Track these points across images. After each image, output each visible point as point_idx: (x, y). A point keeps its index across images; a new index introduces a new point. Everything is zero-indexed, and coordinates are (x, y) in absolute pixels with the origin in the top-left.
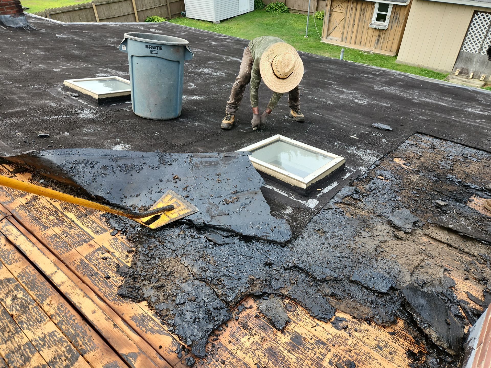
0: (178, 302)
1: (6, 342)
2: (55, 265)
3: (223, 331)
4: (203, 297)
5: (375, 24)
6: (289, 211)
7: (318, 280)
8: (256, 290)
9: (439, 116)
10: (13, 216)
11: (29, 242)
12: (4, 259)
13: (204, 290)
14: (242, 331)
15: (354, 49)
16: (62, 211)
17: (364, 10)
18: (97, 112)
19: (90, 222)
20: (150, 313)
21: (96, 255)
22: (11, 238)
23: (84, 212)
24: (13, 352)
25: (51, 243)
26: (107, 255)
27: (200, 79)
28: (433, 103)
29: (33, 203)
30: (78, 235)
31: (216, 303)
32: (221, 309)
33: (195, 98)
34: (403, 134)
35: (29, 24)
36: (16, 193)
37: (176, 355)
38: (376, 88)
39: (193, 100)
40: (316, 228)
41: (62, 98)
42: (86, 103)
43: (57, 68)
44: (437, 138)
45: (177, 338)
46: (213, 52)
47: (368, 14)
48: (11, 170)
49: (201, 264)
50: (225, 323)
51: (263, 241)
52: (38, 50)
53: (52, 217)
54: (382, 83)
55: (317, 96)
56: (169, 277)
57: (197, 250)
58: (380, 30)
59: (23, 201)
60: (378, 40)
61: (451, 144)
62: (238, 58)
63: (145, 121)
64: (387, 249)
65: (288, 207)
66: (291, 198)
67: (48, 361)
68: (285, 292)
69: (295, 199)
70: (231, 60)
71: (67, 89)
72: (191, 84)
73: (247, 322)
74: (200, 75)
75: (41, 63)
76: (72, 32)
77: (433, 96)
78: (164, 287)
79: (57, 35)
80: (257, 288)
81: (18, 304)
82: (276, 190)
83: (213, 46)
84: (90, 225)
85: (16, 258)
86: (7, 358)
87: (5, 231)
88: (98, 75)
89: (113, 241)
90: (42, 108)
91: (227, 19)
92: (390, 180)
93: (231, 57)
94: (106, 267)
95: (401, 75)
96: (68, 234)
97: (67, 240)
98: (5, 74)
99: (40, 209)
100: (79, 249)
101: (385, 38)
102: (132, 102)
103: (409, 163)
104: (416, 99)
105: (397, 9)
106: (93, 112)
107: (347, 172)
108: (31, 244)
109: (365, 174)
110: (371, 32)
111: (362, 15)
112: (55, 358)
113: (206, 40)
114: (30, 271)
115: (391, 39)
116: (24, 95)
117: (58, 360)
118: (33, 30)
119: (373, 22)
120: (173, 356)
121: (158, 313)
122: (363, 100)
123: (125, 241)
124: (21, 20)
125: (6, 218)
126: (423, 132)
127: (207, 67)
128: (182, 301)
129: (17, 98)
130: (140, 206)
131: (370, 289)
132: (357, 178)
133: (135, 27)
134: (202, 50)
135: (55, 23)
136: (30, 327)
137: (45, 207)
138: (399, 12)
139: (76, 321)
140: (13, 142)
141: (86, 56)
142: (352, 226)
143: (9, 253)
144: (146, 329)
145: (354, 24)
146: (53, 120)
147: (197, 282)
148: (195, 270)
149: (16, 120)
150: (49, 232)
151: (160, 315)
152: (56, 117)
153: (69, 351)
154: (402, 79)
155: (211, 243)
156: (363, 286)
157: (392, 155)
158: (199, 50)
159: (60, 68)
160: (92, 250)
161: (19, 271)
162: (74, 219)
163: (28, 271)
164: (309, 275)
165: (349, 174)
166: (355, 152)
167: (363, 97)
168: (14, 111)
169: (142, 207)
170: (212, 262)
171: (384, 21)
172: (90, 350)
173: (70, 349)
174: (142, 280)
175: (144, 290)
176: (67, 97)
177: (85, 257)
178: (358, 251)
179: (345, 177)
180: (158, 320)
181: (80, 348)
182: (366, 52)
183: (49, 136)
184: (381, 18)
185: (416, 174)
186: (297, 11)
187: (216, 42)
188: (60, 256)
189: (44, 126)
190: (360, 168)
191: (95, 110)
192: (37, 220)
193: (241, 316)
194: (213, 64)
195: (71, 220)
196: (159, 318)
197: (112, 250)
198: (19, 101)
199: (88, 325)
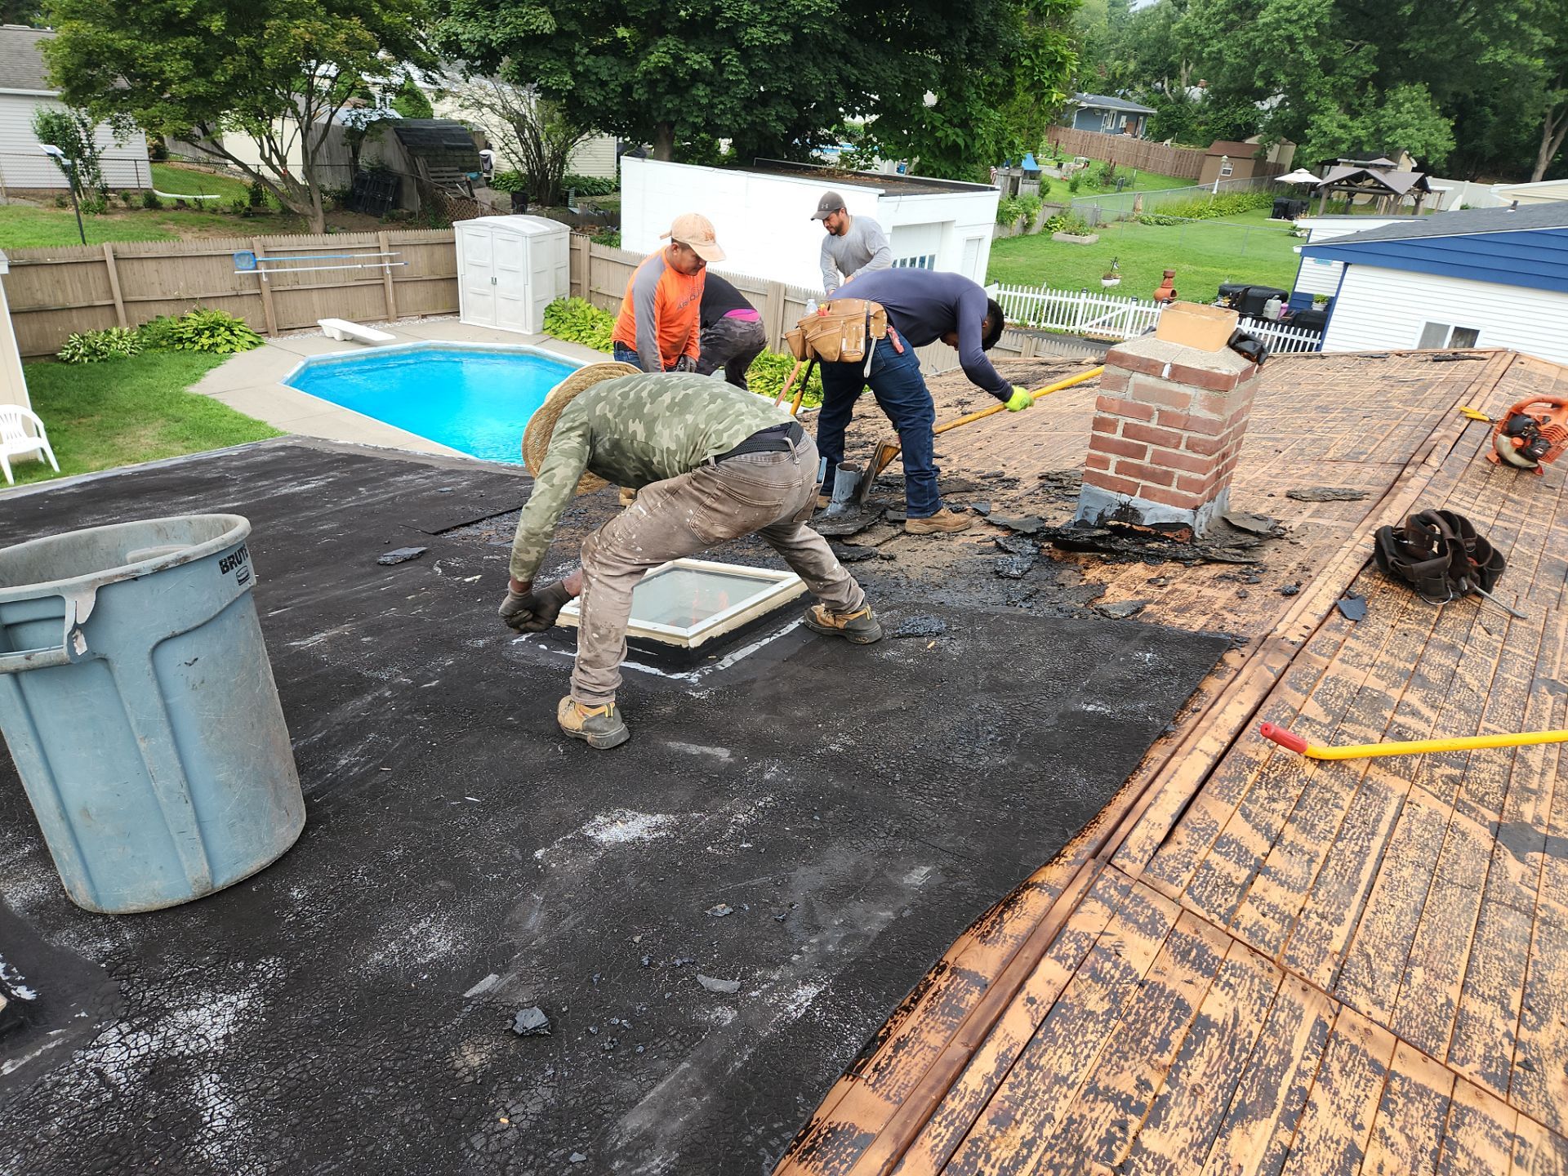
11: (1159, 801)
12: (1211, 835)
22: (1159, 836)
81: (1278, 794)
85: (1199, 815)
87: (1145, 852)
114: (1217, 787)
117: (1319, 734)
125: (1109, 863)
139: (1262, 720)
143: (1194, 830)
161: (1223, 805)
173: (1299, 723)
181: (1292, 714)
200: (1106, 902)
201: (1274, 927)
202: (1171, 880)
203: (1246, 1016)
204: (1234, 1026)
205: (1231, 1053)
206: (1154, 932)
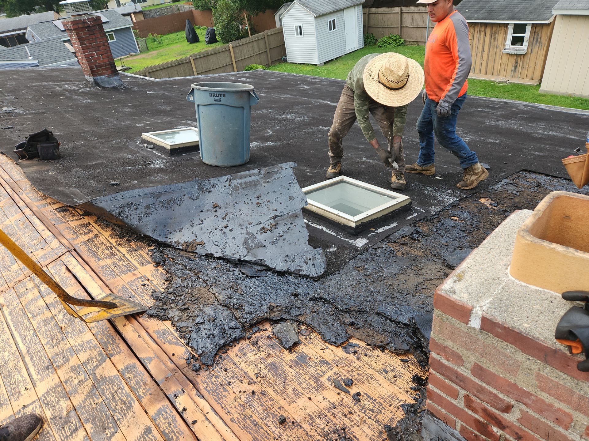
0: (197, 322)
1: (53, 347)
2: (101, 288)
3: (233, 347)
4: (222, 319)
5: (510, 49)
6: (333, 249)
7: (341, 310)
8: (275, 316)
9: (563, 152)
10: (75, 250)
13: (224, 314)
14: (251, 348)
15: (484, 80)
16: (116, 246)
17: (495, 34)
18: (168, 162)
19: (138, 255)
20: (172, 329)
21: (136, 282)
22: (70, 268)
23: (135, 247)
24: (58, 355)
25: (101, 272)
26: (146, 282)
27: (280, 125)
28: (560, 137)
29: (94, 240)
30: (125, 266)
31: (233, 324)
32: (236, 328)
33: (269, 144)
34: (502, 172)
35: (122, 83)
36: (82, 232)
37: (186, 361)
38: (488, 122)
39: (266, 146)
40: (358, 265)
41: (138, 150)
42: (159, 154)
43: (140, 124)
44: (548, 175)
45: (190, 349)
46: (302, 96)
47: (500, 38)
48: (81, 213)
49: (229, 292)
50: (237, 340)
51: (296, 276)
52: (127, 108)
53: (106, 251)
54: (498, 116)
55: (409, 136)
56: (195, 302)
57: (228, 281)
58: (518, 55)
59: (86, 238)
60: (516, 67)
61: (564, 182)
62: (329, 101)
63: (212, 168)
64: (431, 286)
65: (334, 246)
66: (339, 237)
67: (82, 362)
68: (302, 319)
69: (343, 239)
70: (320, 103)
71: (144, 141)
72: (269, 131)
73: (257, 341)
74: (281, 121)
75: (127, 120)
76: (162, 88)
77: (562, 128)
78: (188, 309)
79: (147, 92)
80: (276, 314)
81: (67, 319)
82: (325, 229)
83: (305, 90)
84: (138, 258)
85: (72, 283)
86: (52, 359)
87: (67, 262)
88: (178, 127)
89: (154, 272)
90: (118, 160)
91: (332, 60)
92: (464, 221)
93: (321, 101)
94: (143, 292)
95: (528, 106)
96: (117, 265)
97: (115, 269)
98: (92, 131)
99: (98, 245)
100: (124, 277)
101: (525, 65)
102: (200, 152)
103: (497, 203)
104: (537, 133)
105: (538, 29)
106: (163, 162)
107: (414, 213)
108: (85, 272)
109: (435, 214)
110: (505, 58)
111: (492, 40)
112: (88, 360)
113: (298, 85)
114: (80, 293)
115: (532, 65)
116: (105, 149)
117: (90, 361)
118: (126, 88)
119: (507, 47)
120: (182, 362)
121: (179, 330)
122: (466, 137)
123: (164, 272)
124: (116, 80)
125: (69, 251)
126: (531, 169)
127: (291, 113)
128: (201, 321)
129: (99, 152)
130: (183, 242)
131: (394, 321)
132: (424, 219)
133: (226, 78)
134: (292, 95)
135: (149, 80)
136: (73, 336)
137: (102, 243)
138: (540, 32)
139: (109, 332)
140: (87, 190)
141: (171, 110)
142: (398, 265)
144: (165, 340)
145: (483, 51)
146: (126, 170)
147: (220, 307)
148: (221, 297)
149: (93, 171)
150: (102, 263)
151: (180, 331)
152: (129, 167)
153: (100, 354)
154: (527, 111)
155: (243, 275)
156: (387, 318)
157: (478, 195)
158: (288, 96)
159: (143, 123)
160: (135, 277)
162: (125, 253)
163: (79, 293)
164: (333, 305)
165: (415, 215)
166: (433, 193)
167: (466, 134)
168: (93, 163)
169: (185, 242)
170: (239, 291)
171: (522, 45)
172: (117, 354)
173: (101, 353)
174: (171, 303)
175: (170, 311)
176: (143, 149)
177: (127, 284)
178: (395, 287)
179: (409, 218)
180: (177, 335)
181: (109, 352)
182: (500, 82)
183: (119, 184)
184: (517, 41)
185: (501, 214)
186: (415, 43)
187: (308, 86)
188: (106, 282)
189: (117, 175)
190: (433, 208)
191: (166, 160)
192: (94, 253)
193: (254, 336)
194: (299, 109)
195: (122, 254)
196: (178, 333)
197: (151, 278)
198: (100, 154)
199: (118, 335)
200: (57, 249)
201: (22, 290)
202: (54, 267)
203: (8, 273)
204: (8, 270)
205: (4, 267)
206: (42, 257)
